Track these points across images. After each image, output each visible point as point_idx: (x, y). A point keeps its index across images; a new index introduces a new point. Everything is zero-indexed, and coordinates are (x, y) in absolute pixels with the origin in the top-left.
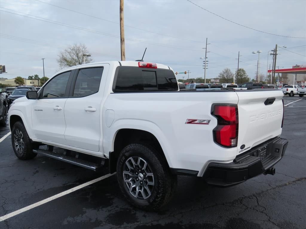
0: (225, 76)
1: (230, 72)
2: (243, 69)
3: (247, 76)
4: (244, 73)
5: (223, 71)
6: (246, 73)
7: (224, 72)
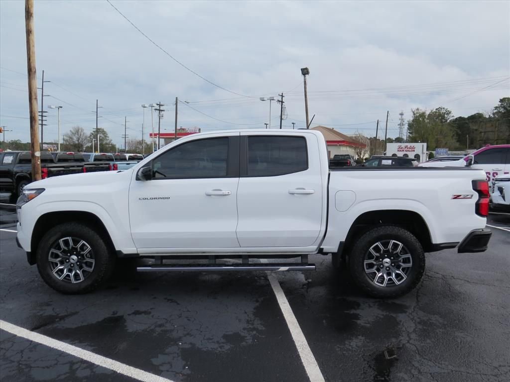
0: (75, 139)
1: (84, 134)
2: (103, 130)
3: (110, 141)
4: (106, 136)
5: (71, 131)
6: (109, 135)
7: (73, 133)
